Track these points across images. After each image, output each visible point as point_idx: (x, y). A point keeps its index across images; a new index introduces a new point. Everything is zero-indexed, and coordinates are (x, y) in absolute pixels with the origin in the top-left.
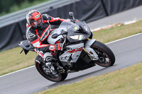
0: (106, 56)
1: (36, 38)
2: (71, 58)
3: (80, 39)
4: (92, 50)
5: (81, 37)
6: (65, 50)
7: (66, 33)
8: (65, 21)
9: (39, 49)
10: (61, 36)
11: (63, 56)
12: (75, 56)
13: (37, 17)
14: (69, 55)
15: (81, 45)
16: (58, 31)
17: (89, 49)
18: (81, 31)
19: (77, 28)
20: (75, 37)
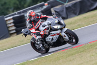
1: (33, 27)
2: (53, 39)
4: (65, 34)
5: (59, 27)
6: (49, 34)
7: (50, 24)
8: (49, 17)
9: (34, 33)
10: (47, 26)
11: (48, 38)
12: (55, 38)
13: (33, 14)
14: (51, 37)
15: (59, 31)
16: (45, 23)
17: (63, 34)
18: (59, 23)
19: (57, 21)
20: (56, 27)
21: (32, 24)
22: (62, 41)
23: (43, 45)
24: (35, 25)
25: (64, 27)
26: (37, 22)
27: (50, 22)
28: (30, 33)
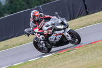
0: (76, 38)
1: (36, 26)
2: (55, 39)
3: (62, 28)
4: (68, 34)
6: (52, 34)
7: (54, 24)
8: (53, 17)
9: (38, 33)
10: (51, 26)
11: (51, 37)
12: (58, 38)
13: (37, 14)
14: (55, 37)
15: (62, 31)
16: (49, 23)
17: (66, 34)
18: (62, 23)
19: (60, 22)
20: (59, 27)
21: (36, 24)
22: (65, 41)
23: (46, 44)
24: (38, 25)
25: (67, 27)
26: (40, 22)
27: (53, 23)
28: (33, 33)
